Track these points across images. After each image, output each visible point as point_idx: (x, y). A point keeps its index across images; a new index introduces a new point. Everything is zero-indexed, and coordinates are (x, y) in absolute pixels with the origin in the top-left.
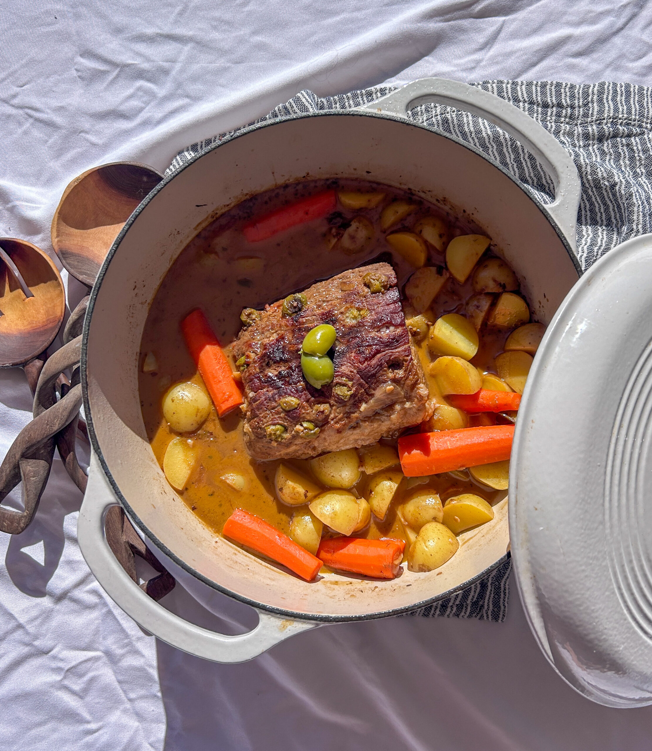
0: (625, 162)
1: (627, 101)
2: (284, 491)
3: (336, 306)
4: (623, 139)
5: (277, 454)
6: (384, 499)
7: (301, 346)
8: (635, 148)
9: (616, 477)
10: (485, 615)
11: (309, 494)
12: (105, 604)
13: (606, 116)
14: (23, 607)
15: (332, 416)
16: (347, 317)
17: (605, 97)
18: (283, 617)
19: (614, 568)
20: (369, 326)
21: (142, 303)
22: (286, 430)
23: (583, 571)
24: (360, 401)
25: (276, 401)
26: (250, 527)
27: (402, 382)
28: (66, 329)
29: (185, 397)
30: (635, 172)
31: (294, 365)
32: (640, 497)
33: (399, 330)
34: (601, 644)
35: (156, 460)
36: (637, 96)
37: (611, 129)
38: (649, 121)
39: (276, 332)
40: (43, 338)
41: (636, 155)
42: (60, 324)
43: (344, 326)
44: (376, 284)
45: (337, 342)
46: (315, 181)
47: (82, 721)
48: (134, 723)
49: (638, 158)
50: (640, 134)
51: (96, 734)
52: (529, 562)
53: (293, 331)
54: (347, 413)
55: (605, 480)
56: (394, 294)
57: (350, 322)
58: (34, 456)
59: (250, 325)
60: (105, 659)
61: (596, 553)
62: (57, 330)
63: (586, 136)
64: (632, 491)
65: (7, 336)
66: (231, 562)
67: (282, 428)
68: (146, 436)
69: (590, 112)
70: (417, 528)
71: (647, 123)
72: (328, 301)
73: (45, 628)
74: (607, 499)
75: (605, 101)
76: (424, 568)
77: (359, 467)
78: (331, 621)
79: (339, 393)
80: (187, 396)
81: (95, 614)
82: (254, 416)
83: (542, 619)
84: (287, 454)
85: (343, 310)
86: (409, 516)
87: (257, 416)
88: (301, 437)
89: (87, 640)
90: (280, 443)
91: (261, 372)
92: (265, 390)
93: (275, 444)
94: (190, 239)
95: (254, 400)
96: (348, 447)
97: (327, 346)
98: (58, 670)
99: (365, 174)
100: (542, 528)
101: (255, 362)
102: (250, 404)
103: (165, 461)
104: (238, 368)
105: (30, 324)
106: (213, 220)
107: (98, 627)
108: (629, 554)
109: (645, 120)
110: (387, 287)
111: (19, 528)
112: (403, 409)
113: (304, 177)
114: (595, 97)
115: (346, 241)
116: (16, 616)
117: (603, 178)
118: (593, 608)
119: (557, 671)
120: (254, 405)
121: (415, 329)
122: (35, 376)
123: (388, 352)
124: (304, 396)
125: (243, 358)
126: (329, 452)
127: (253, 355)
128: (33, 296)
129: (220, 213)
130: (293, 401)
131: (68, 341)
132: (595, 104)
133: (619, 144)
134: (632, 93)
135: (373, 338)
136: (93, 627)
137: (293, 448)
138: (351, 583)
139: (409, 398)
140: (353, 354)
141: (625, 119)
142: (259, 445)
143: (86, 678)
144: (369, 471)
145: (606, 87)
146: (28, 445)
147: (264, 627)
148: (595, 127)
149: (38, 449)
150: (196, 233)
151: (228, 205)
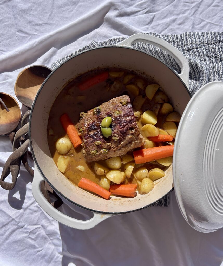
0: (197, 57)
1: (195, 37)
2: (97, 171)
3: (111, 110)
4: (196, 49)
5: (95, 159)
6: (130, 172)
7: (100, 124)
8: (200, 52)
9: (206, 162)
10: (162, 205)
11: (106, 172)
12: (41, 210)
13: (189, 43)
14: (14, 213)
15: (112, 146)
16: (115, 114)
17: (187, 37)
18: (102, 214)
19: (206, 191)
20: (122, 117)
21: (47, 113)
22: (97, 152)
23: (197, 193)
24: (121, 141)
25: (93, 143)
26: (87, 183)
27: (134, 134)
28: (22, 122)
29: (63, 142)
30: (201, 60)
31: (98, 130)
32: (214, 168)
33: (132, 117)
34: (203, 215)
35: (55, 164)
36: (197, 36)
37: (191, 47)
38: (202, 43)
39: (92, 120)
40: (14, 125)
41: (200, 54)
42: (19, 120)
43: (114, 117)
44: (124, 103)
45: (112, 123)
46: (101, 69)
47: (36, 248)
48: (53, 247)
49: (201, 55)
50: (200, 47)
51: (41, 252)
52: (180, 191)
53: (98, 119)
54: (117, 145)
55: (203, 163)
56: (130, 106)
57: (116, 115)
58: (14, 164)
59: (83, 118)
60: (42, 228)
61: (201, 187)
62: (19, 122)
63: (184, 50)
64: (211, 166)
65: (2, 125)
66: (82, 196)
67: (96, 151)
68: (51, 156)
69: (183, 43)
70: (141, 180)
71: (202, 44)
72: (108, 109)
73: (21, 219)
74: (204, 169)
75: (188, 38)
76: (144, 193)
77: (121, 162)
78: (117, 214)
79: (114, 139)
80: (64, 142)
81: (37, 214)
82: (86, 148)
83: (184, 209)
84: (98, 159)
85: (113, 111)
86: (138, 177)
87: (87, 148)
88: (102, 154)
89: (35, 222)
90: (95, 156)
91: (88, 133)
92: (90, 139)
93: (94, 156)
94: (61, 90)
95: (86, 142)
96: (117, 156)
97: (109, 124)
98: (27, 232)
99: (117, 66)
100: (184, 180)
101: (86, 130)
102: (85, 144)
103: (58, 164)
104: (80, 132)
105: (9, 120)
106: (68, 83)
107: (39, 218)
108: (211, 186)
109: (201, 43)
110: (127, 103)
111: (11, 188)
112: (135, 143)
113: (98, 68)
114: (184, 38)
115: (112, 88)
116: (12, 216)
117: (193, 63)
118: (200, 204)
119: (189, 224)
120: (86, 144)
121: (136, 116)
122: (12, 138)
123: (129, 125)
124: (102, 141)
125: (81, 129)
126: (111, 158)
127: (85, 128)
128: (10, 111)
129: (70, 81)
130: (99, 142)
131: (23, 126)
132: (185, 40)
133: (195, 51)
134: (196, 35)
135: (124, 120)
136: (37, 218)
137: (100, 157)
138: (121, 199)
139: (137, 139)
140: (118, 126)
141: (195, 43)
142: (89, 157)
143: (36, 234)
144: (124, 163)
145: (187, 34)
146: (12, 161)
147: (95, 218)
148: (186, 47)
149: (15, 162)
150: (63, 88)
151: (73, 78)
